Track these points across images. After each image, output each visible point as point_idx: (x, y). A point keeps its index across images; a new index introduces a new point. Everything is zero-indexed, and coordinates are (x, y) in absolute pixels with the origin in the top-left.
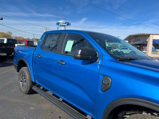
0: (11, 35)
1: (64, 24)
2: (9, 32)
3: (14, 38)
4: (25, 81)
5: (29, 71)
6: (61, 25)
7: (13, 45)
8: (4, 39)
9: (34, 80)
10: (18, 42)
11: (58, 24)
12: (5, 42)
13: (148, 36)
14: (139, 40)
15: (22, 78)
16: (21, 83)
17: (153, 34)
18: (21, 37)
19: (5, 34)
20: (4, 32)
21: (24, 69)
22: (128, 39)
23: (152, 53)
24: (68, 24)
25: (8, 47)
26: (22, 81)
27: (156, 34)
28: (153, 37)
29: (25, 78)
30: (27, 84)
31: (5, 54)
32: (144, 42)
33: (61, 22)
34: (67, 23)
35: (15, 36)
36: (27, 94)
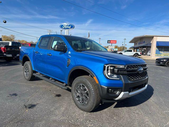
0: (14, 38)
1: (68, 27)
2: (12, 36)
3: (18, 42)
4: (28, 71)
5: (31, 64)
6: (64, 28)
7: (17, 47)
8: (9, 42)
9: (34, 70)
10: (22, 45)
11: (62, 26)
12: (10, 44)
13: (152, 38)
14: (144, 42)
15: (26, 69)
16: (25, 73)
17: (157, 35)
18: (24, 41)
19: (7, 37)
20: (6, 35)
21: (27, 63)
22: (134, 41)
23: (156, 55)
24: (72, 27)
25: (13, 49)
26: (26, 72)
27: (160, 36)
28: (156, 39)
29: (28, 69)
30: (30, 73)
31: (10, 56)
32: (148, 44)
33: (65, 24)
34: (71, 25)
35: (18, 40)
36: (30, 80)
